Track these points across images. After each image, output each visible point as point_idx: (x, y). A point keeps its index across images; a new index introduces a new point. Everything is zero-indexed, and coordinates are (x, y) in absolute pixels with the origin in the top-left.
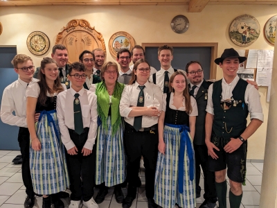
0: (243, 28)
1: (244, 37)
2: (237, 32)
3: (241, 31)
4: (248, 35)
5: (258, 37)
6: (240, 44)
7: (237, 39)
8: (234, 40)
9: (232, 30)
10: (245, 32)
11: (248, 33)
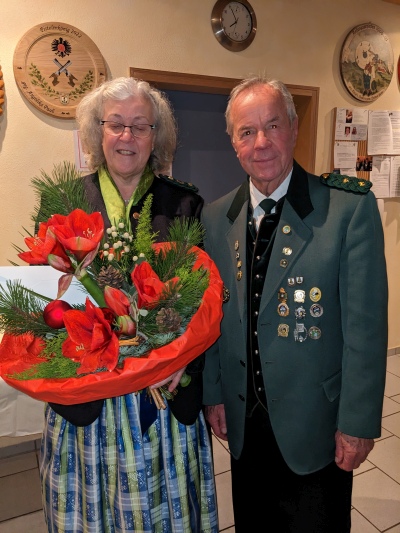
0: (365, 55)
1: (367, 78)
2: (355, 64)
3: (363, 63)
4: (373, 76)
5: (389, 82)
6: (359, 95)
7: (354, 82)
8: (349, 84)
9: (345, 58)
10: (368, 67)
11: (373, 69)
